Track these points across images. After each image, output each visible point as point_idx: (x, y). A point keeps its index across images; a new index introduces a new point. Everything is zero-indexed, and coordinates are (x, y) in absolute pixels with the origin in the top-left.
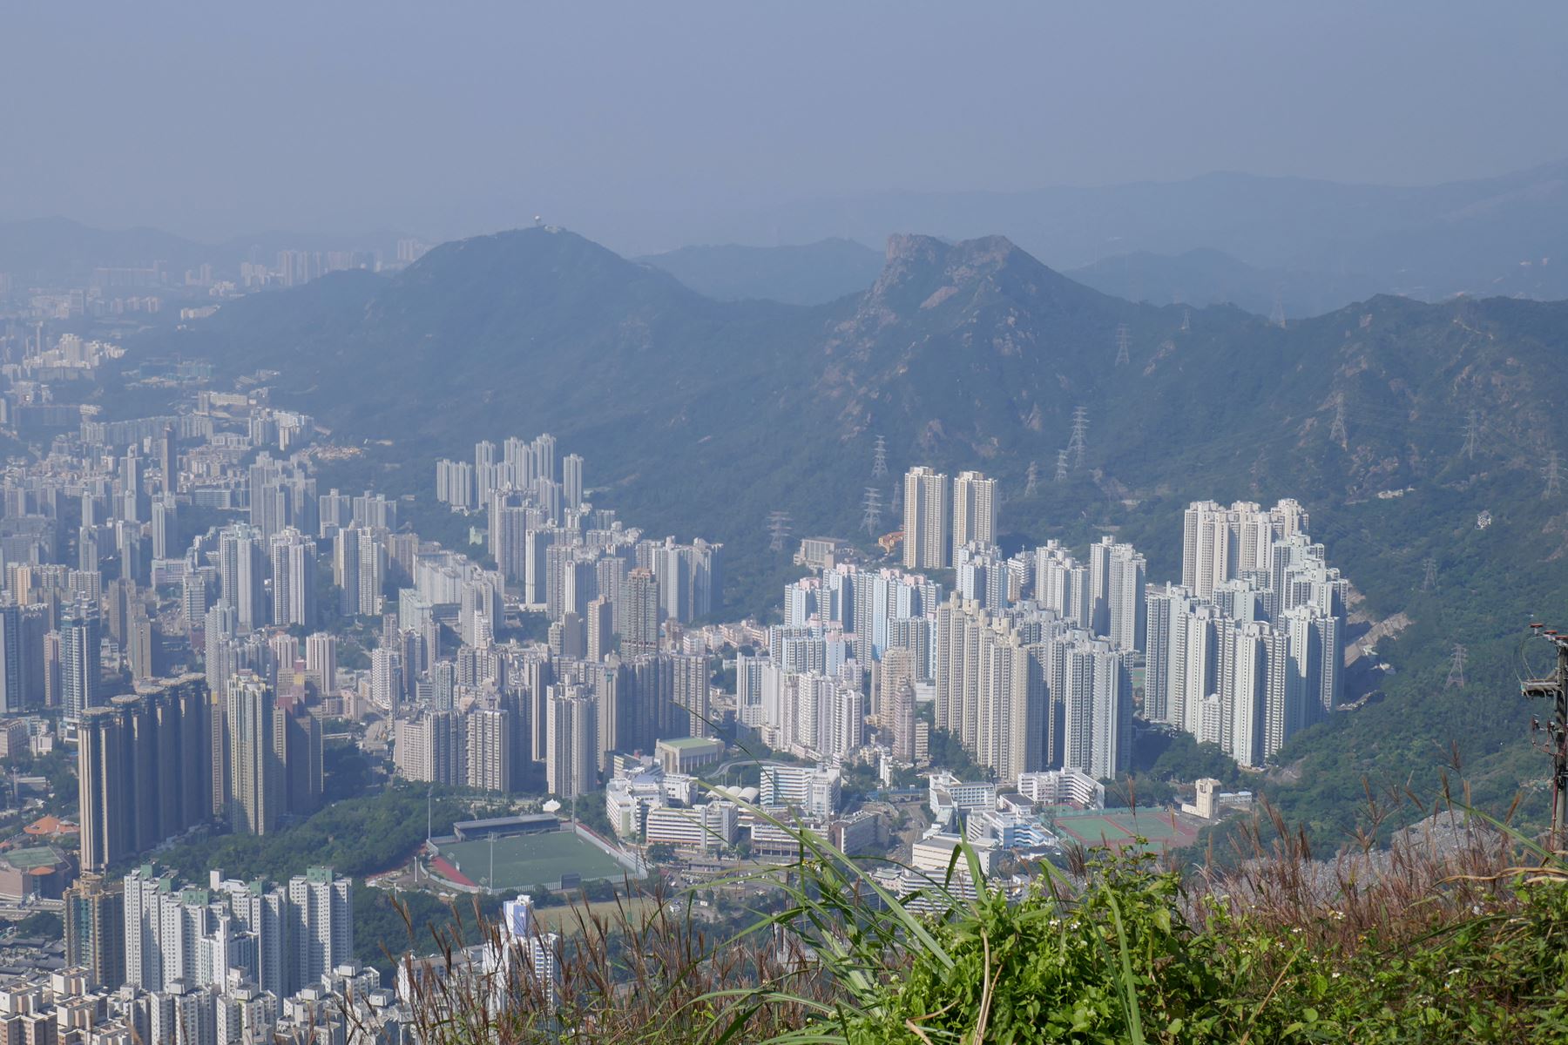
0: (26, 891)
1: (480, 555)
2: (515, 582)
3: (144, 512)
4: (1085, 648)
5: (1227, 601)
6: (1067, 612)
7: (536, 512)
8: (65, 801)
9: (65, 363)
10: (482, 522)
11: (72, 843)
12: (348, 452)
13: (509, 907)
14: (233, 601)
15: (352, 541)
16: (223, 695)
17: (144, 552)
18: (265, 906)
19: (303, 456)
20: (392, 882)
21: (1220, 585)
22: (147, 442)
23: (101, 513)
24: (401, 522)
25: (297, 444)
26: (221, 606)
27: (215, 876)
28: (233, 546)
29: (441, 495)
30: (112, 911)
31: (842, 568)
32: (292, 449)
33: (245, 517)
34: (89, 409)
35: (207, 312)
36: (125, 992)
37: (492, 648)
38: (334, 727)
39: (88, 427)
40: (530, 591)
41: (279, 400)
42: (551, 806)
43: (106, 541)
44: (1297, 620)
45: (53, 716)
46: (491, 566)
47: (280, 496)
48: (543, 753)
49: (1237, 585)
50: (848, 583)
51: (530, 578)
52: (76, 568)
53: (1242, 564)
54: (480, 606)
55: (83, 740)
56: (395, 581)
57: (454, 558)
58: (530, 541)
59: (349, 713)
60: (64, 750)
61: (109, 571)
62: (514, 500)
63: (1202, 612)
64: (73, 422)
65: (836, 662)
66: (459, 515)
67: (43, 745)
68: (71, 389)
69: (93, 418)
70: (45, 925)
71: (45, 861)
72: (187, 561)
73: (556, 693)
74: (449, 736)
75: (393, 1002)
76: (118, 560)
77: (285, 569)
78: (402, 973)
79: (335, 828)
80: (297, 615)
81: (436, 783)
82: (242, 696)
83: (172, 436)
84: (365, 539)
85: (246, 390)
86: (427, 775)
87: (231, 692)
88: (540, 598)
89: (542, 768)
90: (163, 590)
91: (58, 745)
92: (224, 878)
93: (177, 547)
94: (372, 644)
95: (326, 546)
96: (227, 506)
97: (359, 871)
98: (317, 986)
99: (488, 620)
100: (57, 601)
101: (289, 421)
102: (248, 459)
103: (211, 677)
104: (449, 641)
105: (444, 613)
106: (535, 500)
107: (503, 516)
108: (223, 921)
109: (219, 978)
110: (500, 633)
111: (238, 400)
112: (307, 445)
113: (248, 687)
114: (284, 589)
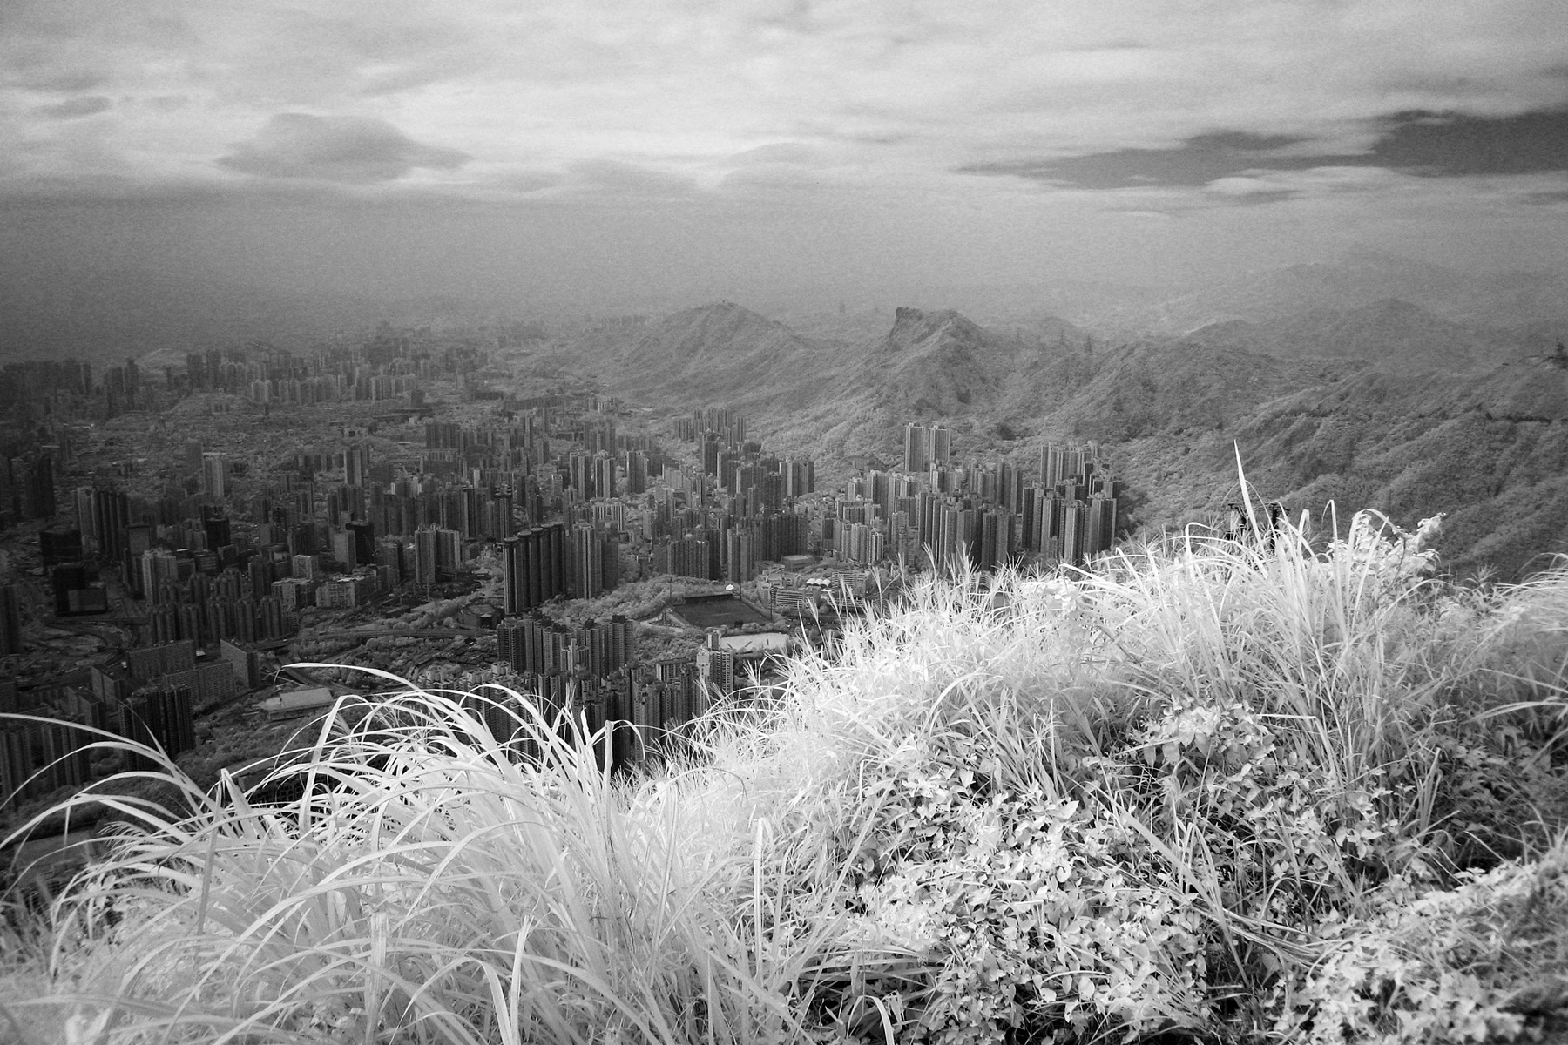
0: (480, 626)
4: (992, 512)
5: (1062, 490)
6: (984, 495)
11: (501, 602)
13: (709, 636)
14: (576, 486)
18: (592, 633)
21: (1058, 482)
26: (570, 488)
27: (568, 619)
30: (520, 635)
31: (873, 473)
36: (526, 673)
40: (719, 482)
42: (730, 587)
44: (1097, 499)
45: (492, 542)
49: (1068, 481)
50: (877, 480)
51: (719, 476)
53: (1070, 472)
54: (695, 489)
55: (505, 553)
58: (719, 457)
63: (1050, 495)
65: (872, 520)
67: (486, 556)
71: (489, 611)
72: (555, 467)
73: (732, 532)
74: (680, 552)
77: (601, 471)
80: (607, 493)
83: (546, 407)
84: (640, 457)
87: (575, 531)
88: (724, 486)
89: (725, 568)
91: (494, 555)
95: (621, 460)
97: (637, 618)
100: (492, 485)
103: (566, 524)
106: (722, 438)
107: (707, 445)
108: (573, 641)
109: (571, 668)
113: (584, 527)
114: (601, 481)
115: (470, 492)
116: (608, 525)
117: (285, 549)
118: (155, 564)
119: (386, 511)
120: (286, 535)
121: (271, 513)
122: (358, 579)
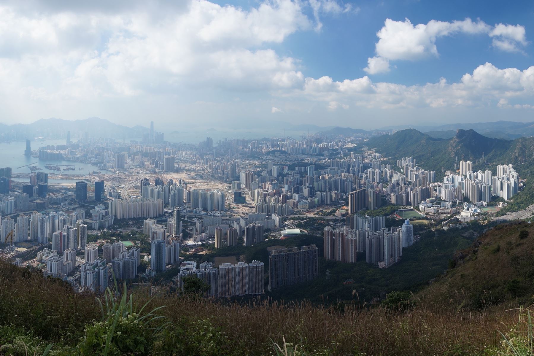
0: (341, 216)
1: (402, 173)
2: (407, 176)
3: (359, 167)
7: (410, 167)
8: (347, 205)
9: (349, 147)
10: (403, 169)
11: (348, 210)
12: (385, 159)
13: (406, 221)
14: (370, 179)
15: (386, 171)
16: (368, 191)
17: (359, 172)
18: (373, 219)
19: (379, 159)
20: (390, 217)
22: (359, 157)
23: (353, 166)
24: (392, 169)
25: (379, 157)
26: (368, 179)
27: (366, 215)
28: (370, 171)
29: (397, 165)
30: (353, 219)
31: (452, 175)
32: (378, 158)
33: (372, 167)
34: (352, 153)
35: (368, 140)
36: (354, 230)
37: (404, 186)
38: (382, 196)
39: (352, 155)
40: (409, 178)
41: (376, 152)
42: (412, 207)
43: (354, 171)
45: (346, 193)
46: (404, 175)
47: (376, 165)
48: (411, 200)
51: (409, 176)
52: (349, 173)
54: (402, 180)
55: (350, 196)
56: (391, 176)
57: (399, 174)
58: (409, 171)
59: (385, 194)
60: (347, 198)
61: (354, 174)
62: (407, 166)
64: (350, 155)
66: (400, 168)
67: (344, 197)
68: (350, 150)
69: (352, 154)
70: (343, 220)
71: (344, 212)
72: (364, 173)
73: (413, 192)
74: (398, 197)
75: (390, 233)
76: (355, 173)
77: (376, 175)
78: (391, 229)
79: (383, 209)
80: (378, 181)
81: (396, 204)
82: (370, 191)
83: (362, 156)
84: (387, 171)
85: (372, 151)
86: (395, 203)
87: (369, 191)
88: (410, 179)
89: (411, 202)
90: (361, 177)
91: (346, 197)
92: (368, 216)
93: (363, 171)
94: (388, 185)
95: (382, 172)
96: (369, 166)
97: (386, 215)
98: (380, 230)
99: (404, 182)
100: (347, 178)
101: (377, 155)
102: (372, 160)
103: (367, 190)
104: (398, 184)
105: (398, 181)
106: (410, 165)
107: (406, 168)
108: (367, 221)
109: (366, 229)
110: (405, 184)
111: (371, 152)
112: (379, 158)
113: (371, 190)
114: (376, 177)
115: (341, 179)
116: (378, 190)
117: (291, 192)
118: (258, 193)
119: (318, 183)
120: (292, 188)
121: (288, 182)
122: (310, 201)
